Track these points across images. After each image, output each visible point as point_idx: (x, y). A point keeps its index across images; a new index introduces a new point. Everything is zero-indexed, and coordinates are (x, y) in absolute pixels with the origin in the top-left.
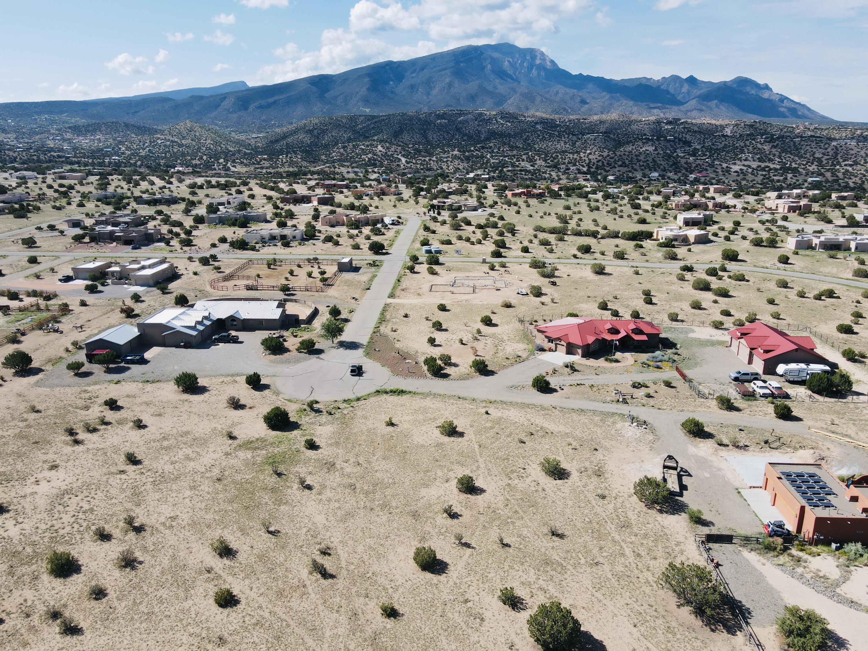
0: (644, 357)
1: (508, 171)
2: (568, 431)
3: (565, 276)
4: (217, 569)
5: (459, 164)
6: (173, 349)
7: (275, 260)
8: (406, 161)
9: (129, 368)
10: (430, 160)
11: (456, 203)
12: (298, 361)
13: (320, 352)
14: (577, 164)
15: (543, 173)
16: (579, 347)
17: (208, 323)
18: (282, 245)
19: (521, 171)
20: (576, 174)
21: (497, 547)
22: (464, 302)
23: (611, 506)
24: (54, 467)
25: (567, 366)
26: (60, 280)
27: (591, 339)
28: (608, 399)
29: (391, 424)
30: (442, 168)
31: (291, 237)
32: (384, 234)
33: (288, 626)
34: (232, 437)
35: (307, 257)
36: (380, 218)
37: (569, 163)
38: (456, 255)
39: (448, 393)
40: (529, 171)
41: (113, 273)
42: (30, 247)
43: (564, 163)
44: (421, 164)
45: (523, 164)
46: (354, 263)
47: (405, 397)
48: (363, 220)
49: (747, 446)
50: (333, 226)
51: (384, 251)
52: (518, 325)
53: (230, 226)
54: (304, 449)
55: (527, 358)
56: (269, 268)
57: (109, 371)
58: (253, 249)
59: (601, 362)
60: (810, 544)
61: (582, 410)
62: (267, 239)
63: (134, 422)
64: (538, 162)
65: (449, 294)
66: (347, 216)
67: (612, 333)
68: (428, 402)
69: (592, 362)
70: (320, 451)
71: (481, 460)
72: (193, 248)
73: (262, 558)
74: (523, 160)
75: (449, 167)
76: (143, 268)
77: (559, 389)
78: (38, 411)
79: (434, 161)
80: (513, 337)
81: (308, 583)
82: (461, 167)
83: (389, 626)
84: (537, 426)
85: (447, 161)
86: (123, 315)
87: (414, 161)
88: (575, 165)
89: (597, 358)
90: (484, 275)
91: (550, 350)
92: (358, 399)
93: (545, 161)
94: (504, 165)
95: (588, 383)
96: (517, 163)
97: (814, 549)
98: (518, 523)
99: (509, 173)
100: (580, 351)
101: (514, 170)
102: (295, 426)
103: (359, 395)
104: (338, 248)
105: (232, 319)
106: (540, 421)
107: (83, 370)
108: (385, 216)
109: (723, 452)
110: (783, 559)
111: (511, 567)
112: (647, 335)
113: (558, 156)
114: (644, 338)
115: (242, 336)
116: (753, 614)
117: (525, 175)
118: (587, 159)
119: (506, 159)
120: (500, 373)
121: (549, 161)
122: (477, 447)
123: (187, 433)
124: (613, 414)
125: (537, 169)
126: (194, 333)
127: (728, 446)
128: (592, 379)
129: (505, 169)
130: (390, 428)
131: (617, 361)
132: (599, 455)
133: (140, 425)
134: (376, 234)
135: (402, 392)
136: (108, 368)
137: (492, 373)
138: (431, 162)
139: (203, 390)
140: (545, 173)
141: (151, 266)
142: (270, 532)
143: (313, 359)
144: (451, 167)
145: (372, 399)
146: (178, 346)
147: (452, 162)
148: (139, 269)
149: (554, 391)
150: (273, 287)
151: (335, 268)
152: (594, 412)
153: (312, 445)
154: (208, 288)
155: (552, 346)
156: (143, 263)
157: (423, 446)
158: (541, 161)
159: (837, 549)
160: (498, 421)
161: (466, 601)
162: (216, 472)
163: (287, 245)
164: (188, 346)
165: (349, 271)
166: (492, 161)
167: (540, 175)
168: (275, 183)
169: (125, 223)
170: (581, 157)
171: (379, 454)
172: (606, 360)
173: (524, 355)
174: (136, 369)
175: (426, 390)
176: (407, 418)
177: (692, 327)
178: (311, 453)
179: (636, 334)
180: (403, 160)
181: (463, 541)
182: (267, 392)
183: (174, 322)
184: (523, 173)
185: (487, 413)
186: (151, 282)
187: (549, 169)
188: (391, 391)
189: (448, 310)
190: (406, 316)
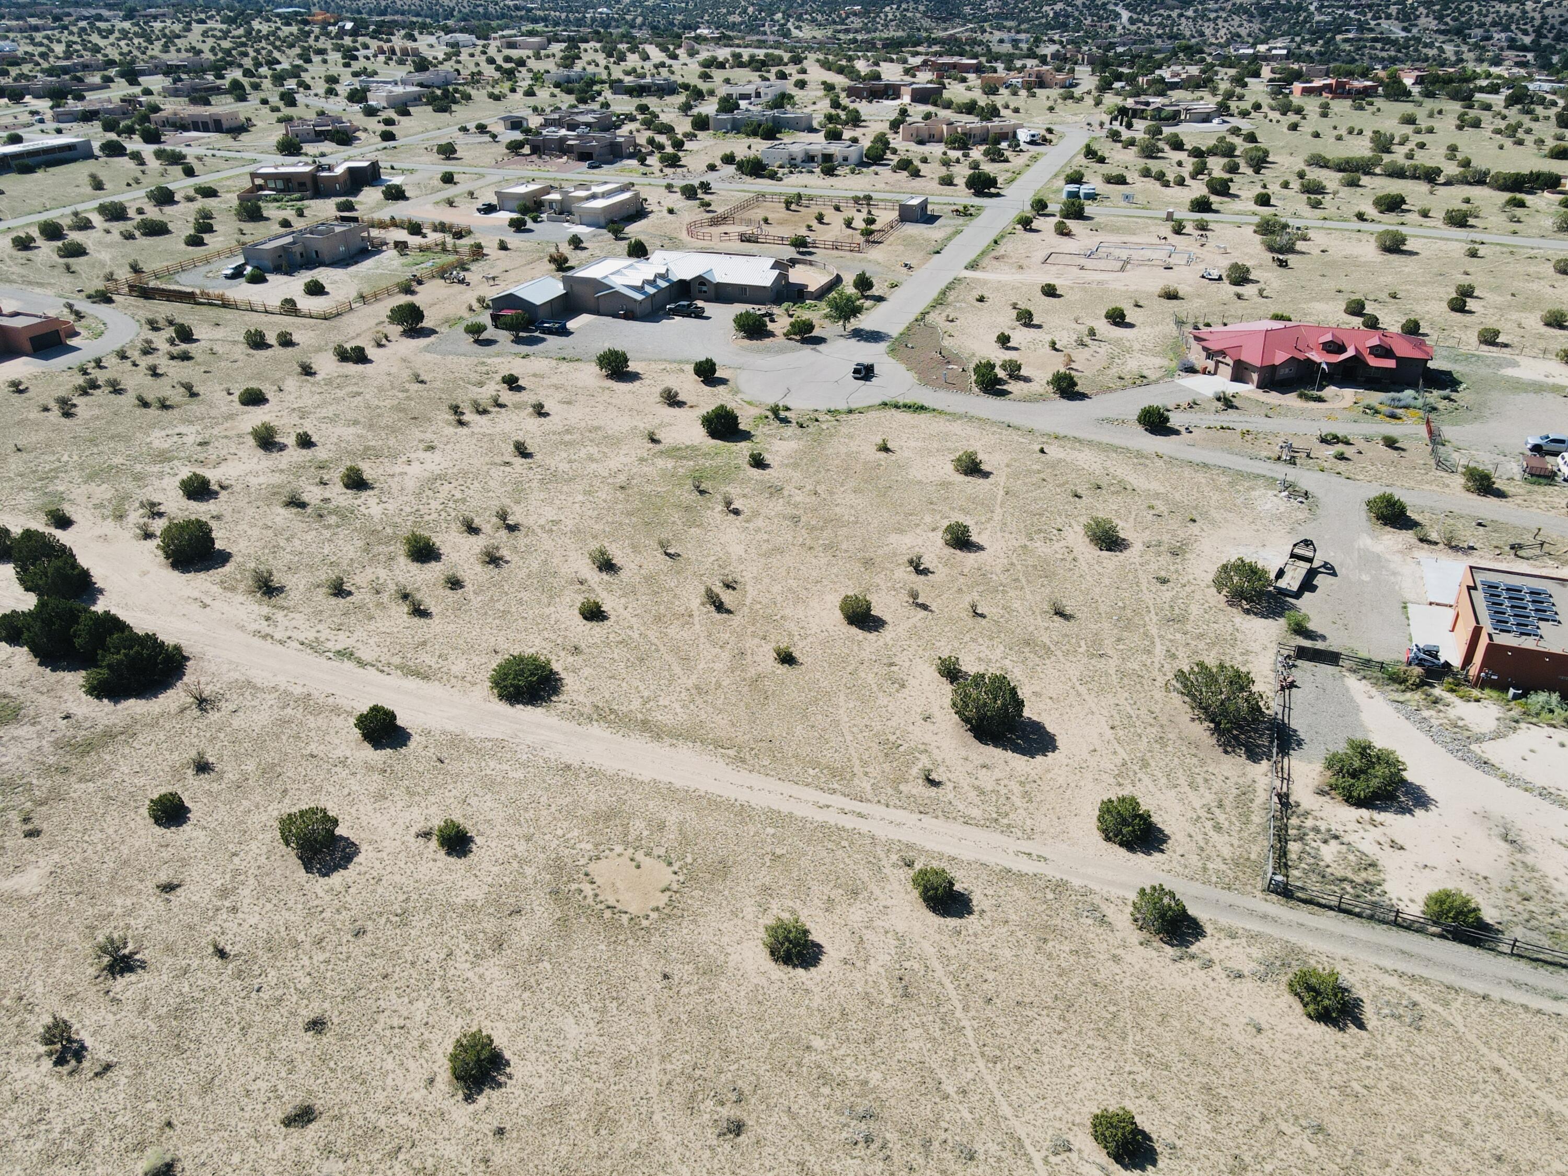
0: (1375, 398)
1: (1346, 40)
2: (1162, 490)
3: (1316, 252)
4: (591, 583)
5: (1241, 26)
6: (609, 319)
7: (799, 196)
8: (1131, 18)
9: (544, 340)
10: (1180, 15)
11: (1171, 105)
12: (781, 351)
13: (820, 340)
14: (1513, 27)
15: (1426, 45)
16: (1254, 369)
17: (663, 284)
18: (822, 171)
19: (1375, 40)
20: (1502, 49)
21: (966, 615)
22: (1094, 286)
23: (1169, 595)
24: (430, 448)
25: (1219, 399)
26: (479, 210)
27: (1280, 357)
28: (1264, 454)
29: (885, 449)
30: (1202, 34)
31: (841, 159)
32: (1007, 161)
33: (657, 650)
34: (654, 441)
35: (853, 194)
36: (1010, 131)
37: (1494, 24)
38: (1123, 204)
39: (993, 417)
40: (1394, 43)
41: (551, 202)
42: (448, 158)
43: (1482, 25)
44: (1161, 25)
45: (1385, 24)
46: (930, 207)
47: (923, 417)
48: (978, 132)
49: (1472, 548)
50: (921, 142)
51: (993, 190)
52: (1172, 329)
53: (748, 135)
54: (747, 467)
55: (1156, 381)
56: (788, 209)
57: (518, 341)
58: (773, 176)
59: (1291, 400)
60: (1474, 686)
61: (1205, 465)
62: (799, 160)
63: (534, 406)
64: (1422, 21)
65: (1076, 270)
66: (950, 124)
67: (1328, 352)
68: (957, 427)
69: (1273, 398)
70: (768, 471)
71: (998, 510)
72: (679, 170)
73: (649, 579)
74: (1389, 17)
75: (1217, 31)
76: (594, 197)
77: (1183, 430)
78: (422, 382)
79: (1188, 18)
80: (1151, 346)
81: (696, 613)
82: (1243, 32)
83: (778, 672)
84: (1114, 478)
85: (1218, 17)
86: (553, 267)
87: (1146, 19)
88: (1506, 29)
89: (1283, 392)
90: (1157, 241)
91: (1205, 371)
92: (850, 412)
93: (1440, 18)
94: (1339, 26)
95: (1240, 427)
96: (1373, 23)
98: (1012, 593)
99: (1347, 47)
100: (1255, 376)
101: (1360, 39)
102: (746, 436)
103: (853, 406)
104: (917, 183)
105: (701, 281)
106: (1123, 471)
107: (485, 336)
108: (1022, 126)
109: (1423, 553)
110: (1410, 695)
111: (973, 640)
112: (1400, 360)
113: (1471, 8)
114: (1391, 364)
115: (710, 308)
116: (1305, 747)
117: (1382, 49)
118: (1537, 15)
119: (1352, 14)
120: (1094, 398)
121: (1448, 19)
122: (1002, 493)
123: (599, 428)
124: (1257, 476)
125: (1414, 38)
126: (639, 297)
127: (1436, 543)
128: (1257, 423)
129: (1339, 37)
130: (883, 455)
131: (1320, 400)
132: (1194, 529)
133: (540, 411)
134: (993, 161)
135: (922, 408)
136: (517, 337)
137: (1082, 396)
138: (1183, 20)
139: (633, 377)
140: (1430, 45)
141: (605, 195)
142: (667, 554)
143: (807, 350)
144: (1222, 32)
145: (873, 414)
146: (616, 316)
147: (1226, 21)
148: (588, 199)
150: (783, 239)
151: (895, 215)
152: (1225, 470)
153: (758, 462)
154: (684, 236)
155: (1210, 364)
156: (595, 189)
157: (920, 482)
158: (1430, 19)
159: (1516, 697)
160: (1053, 465)
161: (892, 664)
162: (622, 479)
163: (829, 171)
164: (630, 316)
165: (917, 222)
166: (1318, 18)
167: (1416, 50)
168: (850, 59)
169: (588, 125)
170: (1524, 12)
171: (851, 484)
172: (1300, 396)
173: (1152, 375)
174: (553, 342)
175: (961, 410)
176: (912, 444)
178: (756, 473)
179: (1376, 356)
181: (920, 601)
182: (721, 388)
183: (613, 278)
184: (1379, 45)
185: (1042, 451)
186: (602, 221)
187: (1442, 38)
188: (905, 406)
189: (1060, 296)
190: (981, 299)
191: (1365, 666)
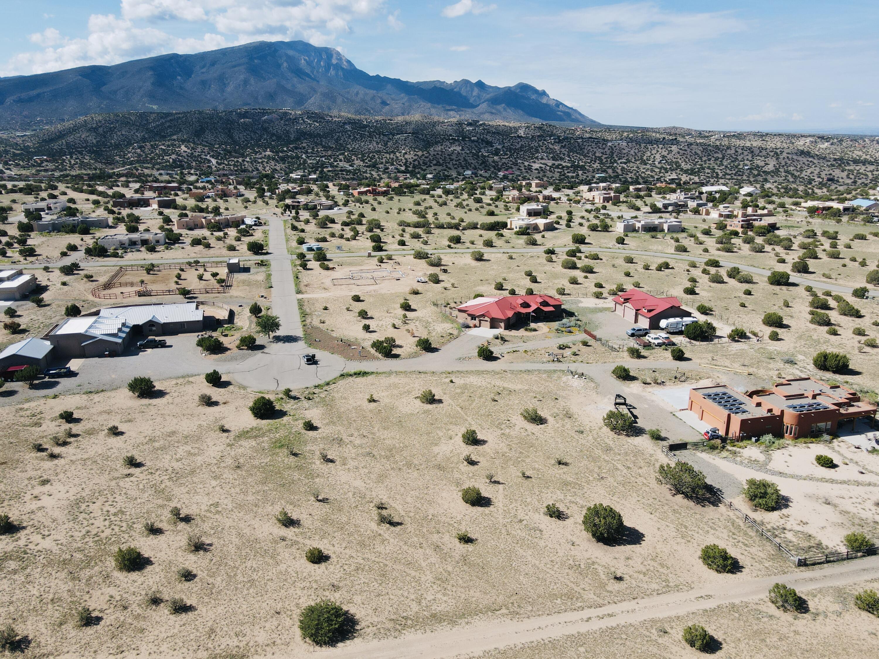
0: (555, 325)
1: (329, 171)
2: (526, 388)
3: (451, 264)
4: (289, 537)
5: (275, 165)
6: (96, 359)
7: (153, 265)
8: (217, 162)
9: (57, 383)
10: (243, 161)
11: (310, 202)
12: (245, 357)
13: (261, 347)
14: (395, 163)
15: (364, 172)
16: (501, 321)
18: (148, 250)
19: (341, 171)
20: (395, 173)
21: (521, 480)
22: (373, 292)
23: (590, 438)
24: (45, 482)
25: (497, 338)
27: (510, 314)
28: (545, 360)
29: (372, 400)
30: (258, 170)
31: (154, 242)
32: (252, 235)
33: (386, 565)
34: (224, 430)
35: (187, 260)
36: (240, 219)
37: (387, 162)
38: (338, 251)
39: (409, 370)
40: (349, 171)
43: (382, 163)
44: (234, 165)
45: (341, 164)
46: (241, 263)
47: (370, 377)
48: (223, 222)
49: (663, 382)
50: (191, 229)
51: (263, 251)
52: (434, 308)
53: (68, 233)
54: (304, 431)
55: (459, 335)
56: (149, 273)
57: (33, 387)
58: (116, 255)
59: (522, 332)
60: (738, 441)
61: (529, 371)
62: (127, 245)
64: (356, 162)
65: (354, 286)
66: (205, 218)
67: (524, 307)
68: (393, 379)
69: (514, 333)
70: (320, 431)
71: (468, 419)
72: (39, 257)
73: (325, 520)
74: (341, 161)
75: (265, 168)
77: (500, 357)
79: (248, 162)
80: (435, 318)
81: (382, 532)
82: (278, 168)
83: (470, 550)
84: (499, 387)
85: (262, 162)
86: (7, 331)
87: (226, 162)
88: (392, 164)
89: (518, 329)
90: (377, 267)
91: (475, 326)
92: (328, 384)
93: (363, 161)
94: (323, 165)
95: (522, 349)
96: (335, 163)
97: (741, 444)
98: (528, 460)
99: (330, 174)
100: (502, 325)
101: (335, 171)
102: (281, 414)
103: (327, 380)
104: (212, 251)
105: (151, 324)
106: (499, 383)
108: (245, 217)
109: (649, 388)
110: (725, 454)
111: (541, 492)
112: (553, 306)
113: (375, 156)
114: (551, 309)
115: (169, 340)
116: (723, 491)
117: (347, 175)
118: (403, 158)
119: (323, 159)
120: (443, 349)
121: (367, 161)
122: (459, 409)
123: (173, 433)
124: (555, 371)
125: (356, 169)
126: (120, 341)
127: (650, 384)
128: (522, 347)
129: (325, 170)
130: (373, 404)
131: (535, 330)
132: (561, 403)
133: (115, 432)
134: (244, 236)
135: (365, 374)
136: (32, 384)
137: (437, 350)
138: (245, 163)
139: (161, 394)
140: (366, 172)
142: (320, 501)
143: (258, 354)
144: (268, 168)
145: (342, 382)
146: (101, 355)
147: (267, 163)
149: (496, 359)
150: (169, 291)
151: (226, 270)
152: (539, 371)
153: (310, 427)
154: (91, 297)
155: (477, 322)
157: (412, 414)
158: (359, 161)
159: (757, 441)
160: (465, 387)
161: (521, 521)
162: (229, 461)
163: (152, 249)
164: (113, 354)
165: (240, 272)
166: (309, 162)
167: (361, 175)
168: (89, 185)
170: (397, 157)
171: (377, 427)
172: (526, 330)
173: (455, 332)
174: (65, 383)
175: (386, 369)
176: (383, 394)
177: (579, 299)
178: (311, 433)
179: (544, 306)
180: (214, 161)
181: (493, 480)
182: (231, 387)
183: (91, 331)
184: (344, 173)
185: (452, 381)
186: (18, 296)
187: (368, 169)
188: (355, 374)
189: (363, 301)
190: (326, 309)
191: (696, 445)
